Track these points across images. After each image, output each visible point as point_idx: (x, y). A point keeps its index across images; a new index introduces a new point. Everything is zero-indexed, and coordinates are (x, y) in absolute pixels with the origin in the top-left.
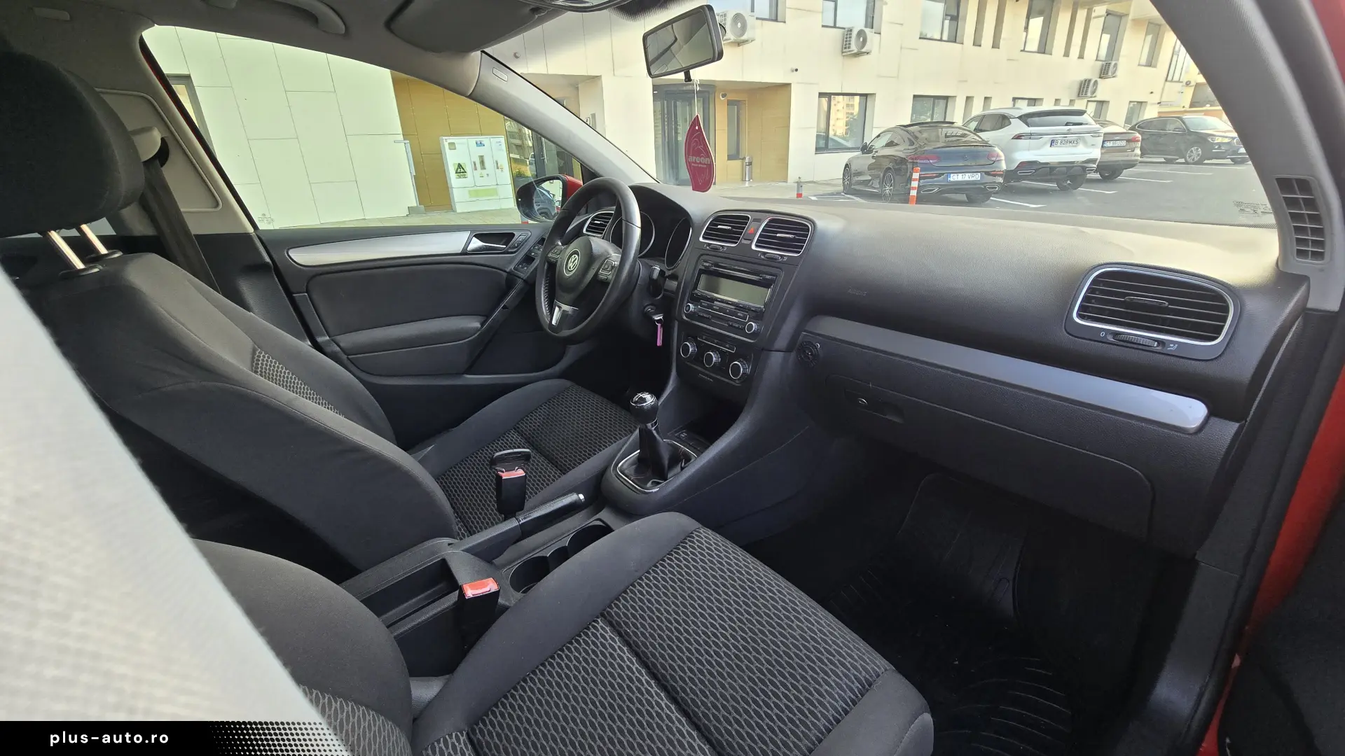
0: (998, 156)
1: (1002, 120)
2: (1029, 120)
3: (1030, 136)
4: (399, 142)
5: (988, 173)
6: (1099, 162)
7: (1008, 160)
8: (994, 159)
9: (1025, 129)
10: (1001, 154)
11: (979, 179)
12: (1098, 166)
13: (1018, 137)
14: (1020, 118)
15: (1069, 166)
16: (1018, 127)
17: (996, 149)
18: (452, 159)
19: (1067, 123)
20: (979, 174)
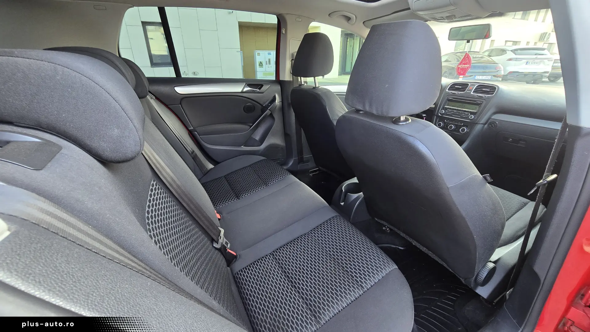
0: (500, 68)
1: (503, 51)
2: (516, 52)
3: (516, 59)
4: (239, 52)
5: (494, 76)
6: (550, 73)
7: (504, 70)
8: (498, 69)
9: (513, 56)
10: (502, 67)
11: (490, 78)
12: (549, 75)
13: (510, 60)
14: (511, 51)
15: (534, 74)
16: (510, 55)
17: (500, 65)
18: (258, 59)
19: (536, 54)
20: (490, 76)
